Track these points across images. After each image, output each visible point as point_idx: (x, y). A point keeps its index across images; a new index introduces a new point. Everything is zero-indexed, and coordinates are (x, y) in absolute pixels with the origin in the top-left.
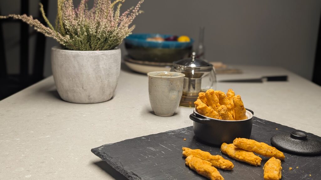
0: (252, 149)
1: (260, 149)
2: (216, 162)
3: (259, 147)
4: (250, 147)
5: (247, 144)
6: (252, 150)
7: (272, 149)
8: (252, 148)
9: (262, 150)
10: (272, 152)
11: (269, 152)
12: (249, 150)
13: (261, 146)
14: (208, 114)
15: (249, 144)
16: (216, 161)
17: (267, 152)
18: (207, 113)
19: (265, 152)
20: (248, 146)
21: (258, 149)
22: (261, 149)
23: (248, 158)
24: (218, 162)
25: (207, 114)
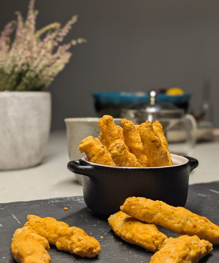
0: (152, 218)
1: (169, 218)
2: (67, 241)
3: (168, 215)
4: (148, 214)
5: (143, 208)
6: (153, 220)
7: (197, 220)
8: (152, 216)
9: (173, 221)
10: (195, 227)
11: (189, 227)
12: (147, 221)
13: (173, 213)
14: (95, 158)
15: (147, 208)
16: (66, 238)
17: (184, 224)
18: (94, 156)
19: (180, 225)
20: (144, 211)
21: (166, 219)
22: (172, 219)
23: (140, 236)
24: (69, 240)
25: (93, 158)
